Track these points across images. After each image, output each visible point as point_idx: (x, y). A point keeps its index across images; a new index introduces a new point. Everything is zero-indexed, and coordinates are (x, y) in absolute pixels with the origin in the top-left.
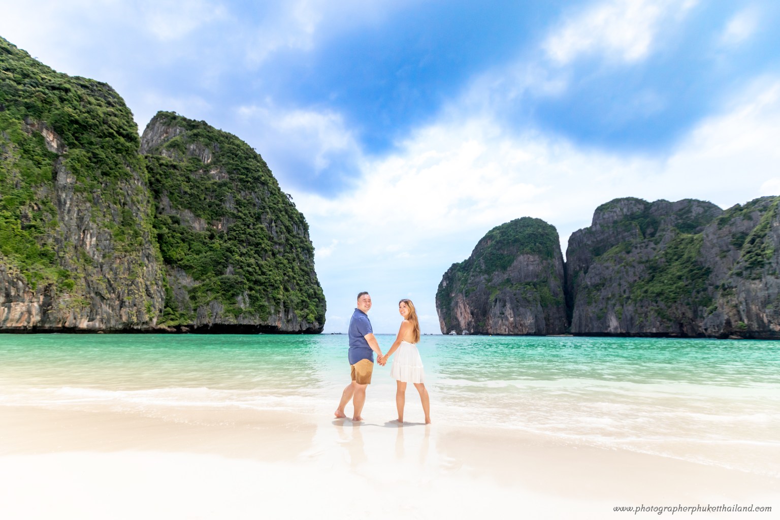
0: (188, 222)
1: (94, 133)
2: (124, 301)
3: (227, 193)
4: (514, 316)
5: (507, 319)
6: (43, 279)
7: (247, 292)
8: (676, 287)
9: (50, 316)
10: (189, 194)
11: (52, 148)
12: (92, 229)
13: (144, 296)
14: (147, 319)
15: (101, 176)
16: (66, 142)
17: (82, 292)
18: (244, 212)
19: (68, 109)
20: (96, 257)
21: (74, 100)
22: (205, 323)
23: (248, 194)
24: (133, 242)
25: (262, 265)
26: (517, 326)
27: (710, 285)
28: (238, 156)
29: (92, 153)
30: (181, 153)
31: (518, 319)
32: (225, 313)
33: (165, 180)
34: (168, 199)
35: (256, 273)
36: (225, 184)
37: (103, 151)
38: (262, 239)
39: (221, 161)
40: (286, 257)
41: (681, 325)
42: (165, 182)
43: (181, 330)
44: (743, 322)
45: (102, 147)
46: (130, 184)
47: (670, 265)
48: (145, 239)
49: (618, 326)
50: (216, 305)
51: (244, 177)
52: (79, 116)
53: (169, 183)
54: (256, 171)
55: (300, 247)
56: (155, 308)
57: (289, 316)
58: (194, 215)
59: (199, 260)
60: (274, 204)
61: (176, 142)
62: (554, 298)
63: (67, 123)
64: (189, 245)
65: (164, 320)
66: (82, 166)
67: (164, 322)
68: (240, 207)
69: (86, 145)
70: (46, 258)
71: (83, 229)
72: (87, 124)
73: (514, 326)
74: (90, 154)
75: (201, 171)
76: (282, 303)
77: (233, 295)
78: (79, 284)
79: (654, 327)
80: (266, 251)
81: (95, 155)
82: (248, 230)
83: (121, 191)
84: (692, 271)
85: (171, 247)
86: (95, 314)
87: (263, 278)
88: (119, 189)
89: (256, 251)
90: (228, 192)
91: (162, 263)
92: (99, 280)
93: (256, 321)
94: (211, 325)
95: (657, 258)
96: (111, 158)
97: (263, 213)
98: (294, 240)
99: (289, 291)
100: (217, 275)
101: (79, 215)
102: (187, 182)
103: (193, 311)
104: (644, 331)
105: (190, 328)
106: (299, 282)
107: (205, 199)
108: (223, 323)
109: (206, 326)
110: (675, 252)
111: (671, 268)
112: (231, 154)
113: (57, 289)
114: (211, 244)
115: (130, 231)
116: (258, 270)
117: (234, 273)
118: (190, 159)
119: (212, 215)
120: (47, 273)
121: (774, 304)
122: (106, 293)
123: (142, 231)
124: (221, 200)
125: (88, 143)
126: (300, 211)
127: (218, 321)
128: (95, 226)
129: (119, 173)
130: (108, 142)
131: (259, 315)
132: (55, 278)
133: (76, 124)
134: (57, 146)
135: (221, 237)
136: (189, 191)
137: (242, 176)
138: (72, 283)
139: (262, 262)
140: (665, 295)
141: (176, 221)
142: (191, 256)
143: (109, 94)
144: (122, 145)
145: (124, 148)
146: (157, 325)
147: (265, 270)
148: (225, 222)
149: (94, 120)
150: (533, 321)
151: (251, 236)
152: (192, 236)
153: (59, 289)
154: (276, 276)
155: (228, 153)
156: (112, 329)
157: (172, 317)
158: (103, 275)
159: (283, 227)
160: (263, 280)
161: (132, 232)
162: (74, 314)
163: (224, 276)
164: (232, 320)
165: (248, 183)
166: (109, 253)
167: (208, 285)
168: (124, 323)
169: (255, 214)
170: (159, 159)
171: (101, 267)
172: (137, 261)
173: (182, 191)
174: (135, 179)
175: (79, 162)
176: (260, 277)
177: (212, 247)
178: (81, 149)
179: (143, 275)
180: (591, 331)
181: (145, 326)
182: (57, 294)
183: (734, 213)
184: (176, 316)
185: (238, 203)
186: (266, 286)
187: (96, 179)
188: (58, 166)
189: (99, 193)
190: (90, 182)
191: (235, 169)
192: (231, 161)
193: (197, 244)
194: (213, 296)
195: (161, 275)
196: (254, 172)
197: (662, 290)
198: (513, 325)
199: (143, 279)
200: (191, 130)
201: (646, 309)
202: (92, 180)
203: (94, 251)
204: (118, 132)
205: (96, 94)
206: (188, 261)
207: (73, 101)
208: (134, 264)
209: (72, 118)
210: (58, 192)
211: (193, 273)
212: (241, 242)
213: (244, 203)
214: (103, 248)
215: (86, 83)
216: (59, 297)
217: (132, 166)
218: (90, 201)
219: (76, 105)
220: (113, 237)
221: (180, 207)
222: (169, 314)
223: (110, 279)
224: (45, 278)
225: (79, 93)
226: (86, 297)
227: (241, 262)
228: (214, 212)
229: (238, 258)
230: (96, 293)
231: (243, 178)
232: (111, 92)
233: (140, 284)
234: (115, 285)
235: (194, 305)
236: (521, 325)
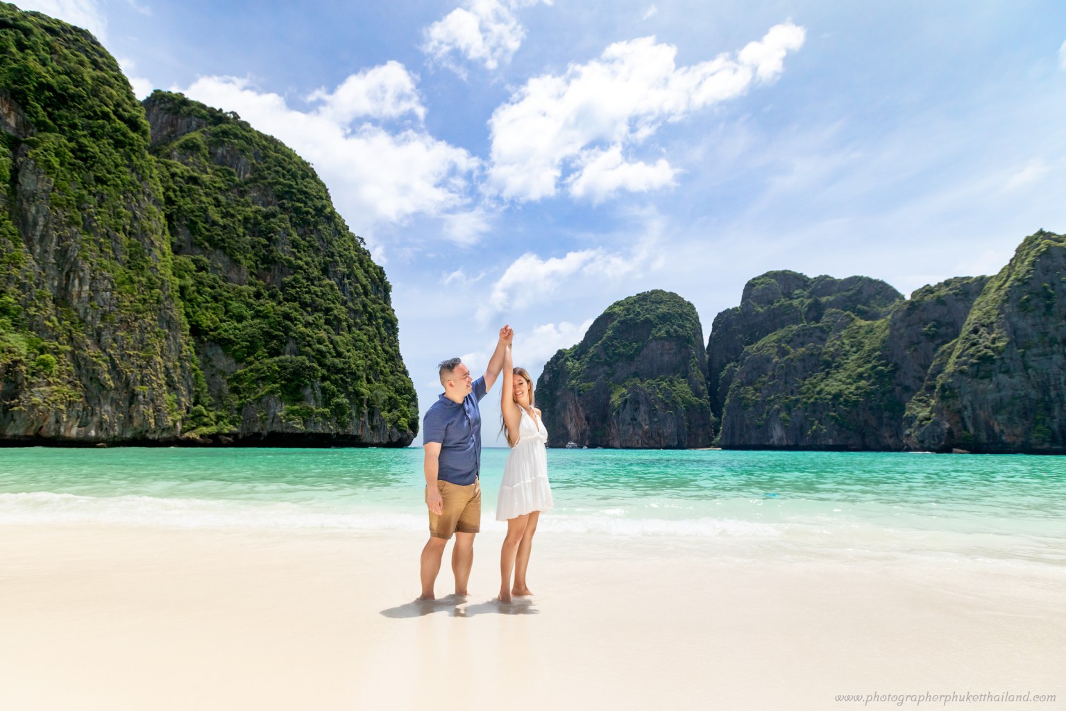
0: (220, 269)
1: (79, 109)
2: (136, 393)
3: (279, 229)
4: (650, 422)
5: (641, 426)
6: (3, 352)
7: (318, 383)
8: (858, 388)
9: (16, 417)
10: (219, 225)
11: (8, 127)
12: (83, 271)
13: (164, 385)
14: (171, 424)
15: (94, 183)
16: (34, 119)
17: (69, 376)
18: (305, 259)
19: (32, 63)
20: (89, 318)
21: (41, 50)
22: (256, 430)
23: (309, 232)
24: (147, 297)
25: (337, 342)
26: (653, 436)
27: (898, 385)
28: (291, 173)
29: (78, 142)
30: (203, 159)
31: (655, 426)
32: (288, 414)
33: (182, 200)
34: (188, 232)
35: (330, 353)
36: (274, 215)
37: (94, 142)
38: (334, 303)
39: (266, 178)
40: (365, 331)
41: (863, 436)
42: (182, 204)
43: (220, 440)
44: (969, 431)
45: (93, 135)
46: (138, 201)
47: (848, 359)
48: (164, 293)
49: (784, 436)
50: (272, 403)
51: (302, 205)
52: (53, 77)
53: (189, 206)
54: (318, 199)
55: (383, 318)
56: (180, 406)
57: (375, 421)
58: (231, 259)
59: (243, 330)
60: (345, 250)
61: (195, 141)
62: (697, 399)
63: (34, 86)
64: (225, 307)
65: (193, 426)
66: (62, 164)
67: (193, 429)
68: (299, 252)
69: (66, 128)
70: (6, 317)
71: (65, 272)
72: (66, 93)
73: (649, 437)
74: (73, 145)
75: (235, 190)
76: (365, 402)
77: (298, 387)
78: (64, 363)
79: (830, 438)
80: (339, 321)
81: (82, 148)
82: (313, 288)
83: (124, 210)
84: (874, 367)
85: (198, 309)
86: (89, 414)
87: (340, 362)
88: (122, 207)
89: (326, 320)
90: (280, 227)
91: (188, 333)
92: (96, 357)
93: (332, 428)
94: (265, 433)
95: (832, 349)
96: (107, 154)
97: (331, 262)
98: (374, 306)
99: (372, 383)
100: (271, 355)
101: (59, 246)
102: (216, 206)
103: (235, 412)
104: (818, 443)
105: (234, 439)
106: (383, 369)
107: (244, 235)
108: (285, 430)
109: (259, 434)
110: (853, 342)
111: (849, 363)
112: (281, 169)
113: (27, 371)
114: (259, 306)
115: (141, 278)
116: (332, 351)
117: (297, 352)
118: (216, 170)
119: (257, 260)
120: (9, 341)
121: (1008, 409)
122: (109, 380)
123: (159, 279)
124: (269, 239)
125: (69, 126)
126: (377, 264)
127: (277, 428)
128: (87, 266)
129: (121, 181)
130: (102, 127)
131: (336, 418)
132: (24, 351)
133: (49, 91)
134: (17, 124)
135: (273, 296)
136: (221, 222)
137: (299, 205)
138: (52, 362)
139: (338, 338)
140: (844, 396)
141: (201, 268)
142: (230, 323)
143: (94, 49)
144: (124, 135)
145: (127, 140)
146: (183, 432)
147: (341, 350)
148: (276, 272)
149: (77, 87)
150: (674, 430)
151: (317, 296)
152: (228, 292)
153: (30, 371)
154: (356, 359)
155: (275, 166)
156: (116, 439)
157: (206, 420)
158: (101, 349)
159: (358, 285)
160: (341, 366)
161: (144, 280)
162: (56, 414)
163: (282, 357)
164: (298, 426)
165: (307, 215)
166: (110, 311)
167: (259, 370)
168: (135, 428)
169: (320, 264)
170: (170, 165)
171: (99, 335)
172: (154, 328)
173: (210, 221)
174: (144, 193)
175: (57, 155)
176: (336, 361)
177: (260, 311)
178: (57, 134)
179: (161, 352)
180: (748, 443)
181: (165, 435)
182: (27, 379)
183: (925, 296)
184: (212, 420)
185: (295, 244)
186: (345, 374)
187: (85, 188)
188: (21, 159)
189: (92, 210)
190: (77, 190)
191: (287, 192)
192: (282, 180)
193: (237, 305)
194: (268, 388)
195: (189, 353)
196: (315, 199)
197: (840, 390)
198: (648, 435)
199: (162, 357)
200: (215, 124)
201: (820, 415)
202: (79, 189)
203: (86, 309)
204: (115, 113)
205: (72, 46)
206: (226, 331)
207: (39, 52)
208: (149, 333)
209: (43, 80)
210: (22, 204)
211: (235, 350)
212: (304, 305)
213: (304, 246)
214: (102, 304)
215: (54, 25)
216: (31, 383)
217: (141, 172)
218: (77, 224)
219: (46, 59)
220: (116, 285)
221: (207, 244)
222: (201, 415)
223: (114, 356)
224: (5, 350)
225: (47, 39)
226: (75, 385)
227: (308, 336)
228: (260, 257)
229: (303, 329)
230: (91, 379)
231: (301, 207)
232: (95, 46)
233: (158, 366)
234: (122, 365)
235: (237, 402)
236: (659, 435)
